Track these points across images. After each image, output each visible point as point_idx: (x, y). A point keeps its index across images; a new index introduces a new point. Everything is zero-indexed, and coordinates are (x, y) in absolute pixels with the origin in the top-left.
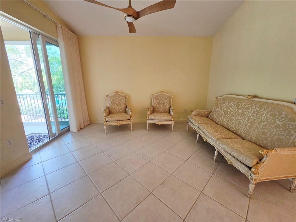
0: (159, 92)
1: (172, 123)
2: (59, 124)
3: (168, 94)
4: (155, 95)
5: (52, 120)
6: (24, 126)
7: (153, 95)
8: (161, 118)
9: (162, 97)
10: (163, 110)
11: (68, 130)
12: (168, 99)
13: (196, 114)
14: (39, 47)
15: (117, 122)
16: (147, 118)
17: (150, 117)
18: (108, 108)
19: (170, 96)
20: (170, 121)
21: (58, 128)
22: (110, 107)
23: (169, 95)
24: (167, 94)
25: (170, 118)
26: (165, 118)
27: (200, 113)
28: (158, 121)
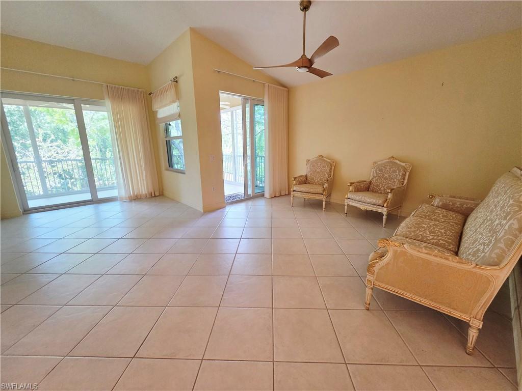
0: (386, 159)
1: (384, 211)
2: (255, 186)
3: (403, 162)
4: (379, 163)
5: (249, 183)
6: (225, 184)
7: (375, 163)
8: (365, 199)
9: (388, 167)
10: (385, 190)
11: (263, 195)
12: (399, 172)
13: (441, 203)
14: (248, 109)
15: (305, 194)
16: (346, 196)
17: (349, 195)
18: (306, 176)
19: (406, 166)
20: (381, 207)
21: (253, 190)
22: (309, 175)
23: (403, 164)
24: (401, 163)
25: (380, 202)
26: (372, 200)
27: (451, 203)
28: (361, 203)
